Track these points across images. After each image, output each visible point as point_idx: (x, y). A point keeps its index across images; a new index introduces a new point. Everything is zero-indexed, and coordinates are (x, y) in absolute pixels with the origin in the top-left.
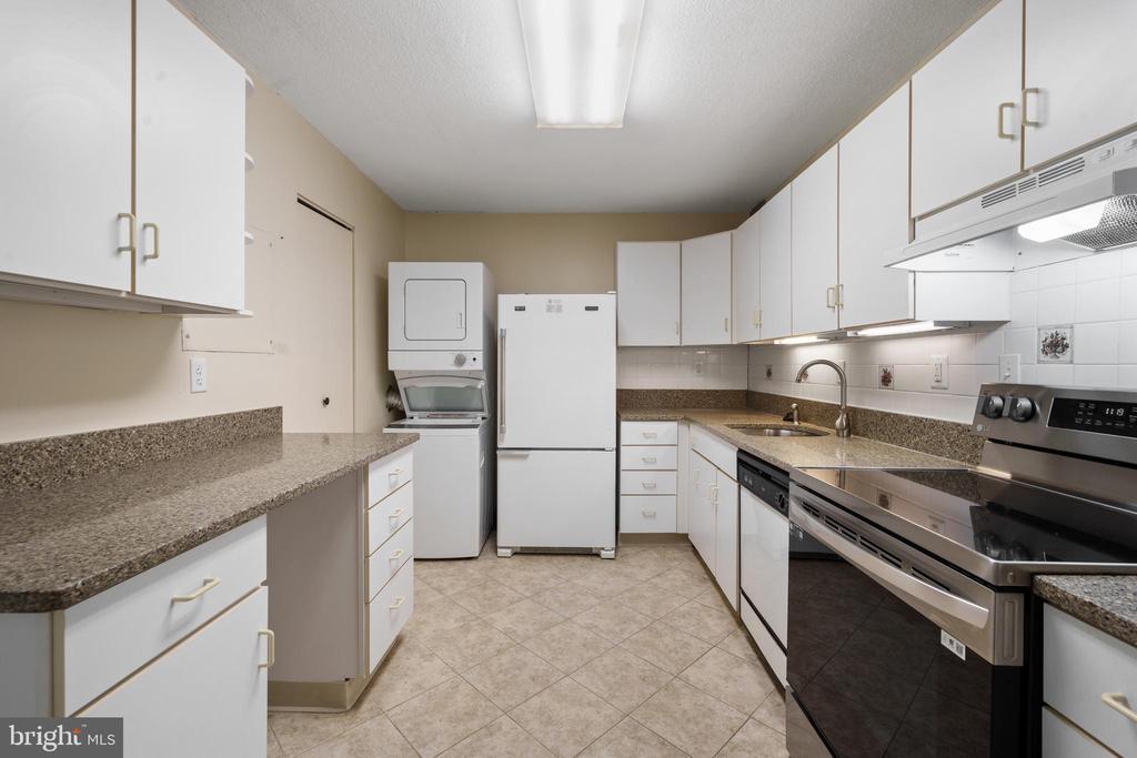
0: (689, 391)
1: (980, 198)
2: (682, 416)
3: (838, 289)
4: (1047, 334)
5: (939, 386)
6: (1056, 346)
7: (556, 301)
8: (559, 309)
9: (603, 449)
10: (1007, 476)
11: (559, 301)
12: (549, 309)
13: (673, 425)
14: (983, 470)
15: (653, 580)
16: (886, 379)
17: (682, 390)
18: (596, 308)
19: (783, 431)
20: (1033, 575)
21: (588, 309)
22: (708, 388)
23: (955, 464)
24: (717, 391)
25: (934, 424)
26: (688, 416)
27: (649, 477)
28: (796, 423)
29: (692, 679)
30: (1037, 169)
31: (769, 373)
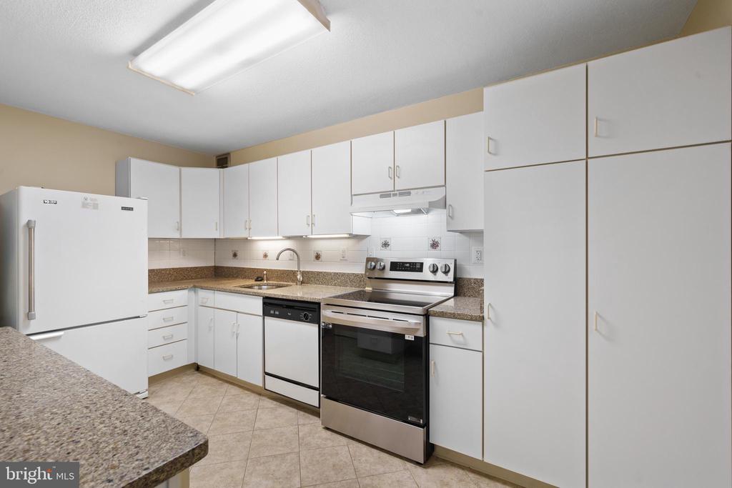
0: (177, 269)
1: (379, 194)
2: (192, 285)
3: (313, 216)
4: (383, 241)
5: (344, 259)
6: (386, 245)
7: (92, 200)
8: (96, 206)
9: (139, 317)
10: (371, 289)
11: (96, 200)
12: (84, 205)
13: (185, 292)
14: (366, 288)
15: (190, 397)
16: (318, 257)
17: (173, 269)
18: (131, 209)
19: (263, 287)
20: (427, 310)
21: (124, 208)
22: (190, 266)
23: (357, 289)
24: (197, 268)
25: (343, 274)
26: (197, 285)
27: (167, 331)
28: (265, 282)
29: (262, 427)
30: (398, 191)
31: (235, 255)
